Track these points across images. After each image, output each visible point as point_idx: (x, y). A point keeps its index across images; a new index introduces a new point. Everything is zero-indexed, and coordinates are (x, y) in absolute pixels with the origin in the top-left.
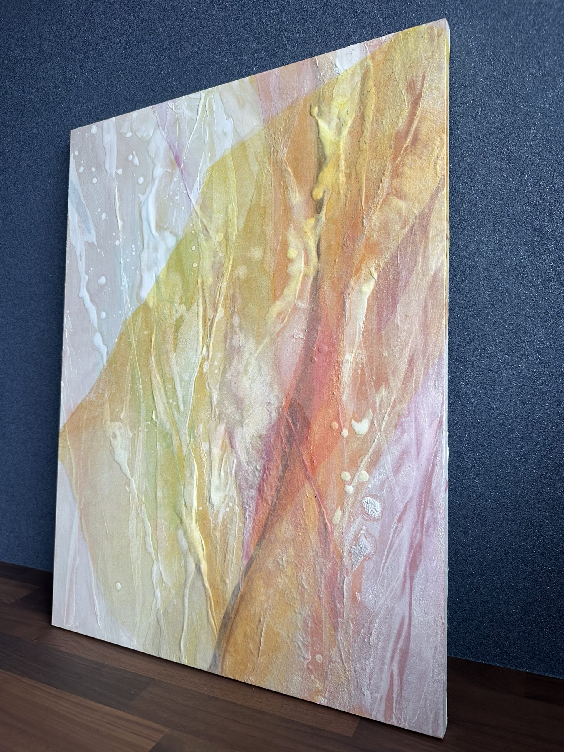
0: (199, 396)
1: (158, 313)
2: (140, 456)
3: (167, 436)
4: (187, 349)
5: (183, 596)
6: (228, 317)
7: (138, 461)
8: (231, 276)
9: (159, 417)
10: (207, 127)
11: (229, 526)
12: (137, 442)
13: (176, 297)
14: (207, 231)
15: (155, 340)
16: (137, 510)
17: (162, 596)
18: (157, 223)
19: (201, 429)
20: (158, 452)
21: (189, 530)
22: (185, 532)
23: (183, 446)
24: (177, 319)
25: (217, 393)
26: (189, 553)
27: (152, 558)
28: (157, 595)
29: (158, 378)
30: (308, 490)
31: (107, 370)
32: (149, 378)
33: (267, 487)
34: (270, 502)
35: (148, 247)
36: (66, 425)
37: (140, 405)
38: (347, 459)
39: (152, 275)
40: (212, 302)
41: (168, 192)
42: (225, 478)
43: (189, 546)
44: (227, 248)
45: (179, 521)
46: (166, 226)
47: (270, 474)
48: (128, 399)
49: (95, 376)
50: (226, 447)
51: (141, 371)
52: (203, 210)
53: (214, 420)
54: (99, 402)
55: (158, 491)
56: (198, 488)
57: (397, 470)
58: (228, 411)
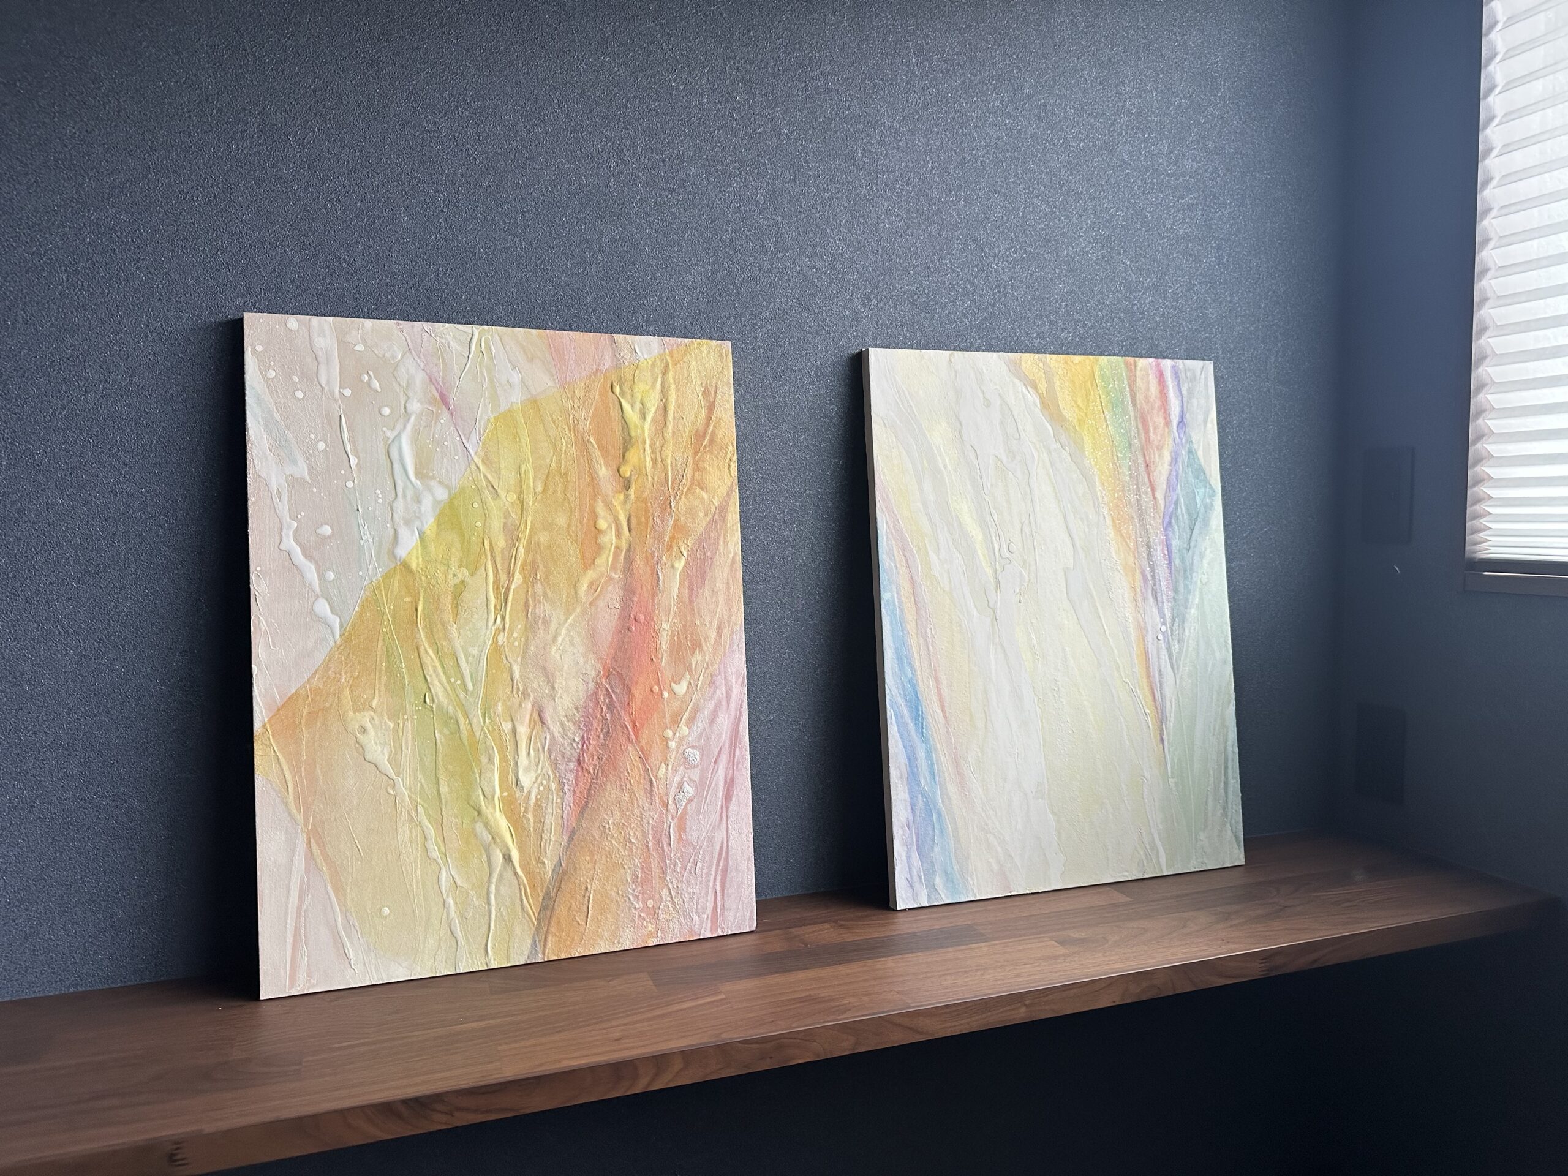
0: (494, 671)
1: (427, 577)
2: (408, 750)
3: (449, 720)
4: (472, 620)
5: (488, 894)
6: (527, 585)
7: (406, 756)
8: (529, 542)
9: (436, 701)
10: (485, 371)
11: (544, 805)
12: (403, 732)
13: (453, 559)
14: (494, 488)
15: (424, 608)
16: (409, 814)
17: (456, 903)
18: (416, 468)
19: (500, 708)
20: (438, 741)
21: (493, 820)
22: (486, 824)
23: (475, 729)
24: (455, 585)
25: (519, 667)
26: (493, 845)
27: (438, 864)
28: (449, 904)
29: (432, 654)
30: (632, 752)
31: (342, 648)
32: (416, 654)
33: (587, 756)
34: (592, 772)
35: (404, 496)
36: (268, 725)
37: (404, 688)
38: (668, 719)
39: (414, 531)
40: (506, 567)
41: (432, 435)
42: (535, 756)
43: (493, 837)
44: (522, 511)
45: (476, 814)
46: (431, 474)
47: (590, 743)
48: (383, 682)
49: (320, 656)
50: (535, 723)
51: (402, 647)
52: (485, 464)
53: (516, 696)
54: (330, 689)
55: (441, 786)
56: (500, 773)
57: (712, 721)
58: (535, 685)
